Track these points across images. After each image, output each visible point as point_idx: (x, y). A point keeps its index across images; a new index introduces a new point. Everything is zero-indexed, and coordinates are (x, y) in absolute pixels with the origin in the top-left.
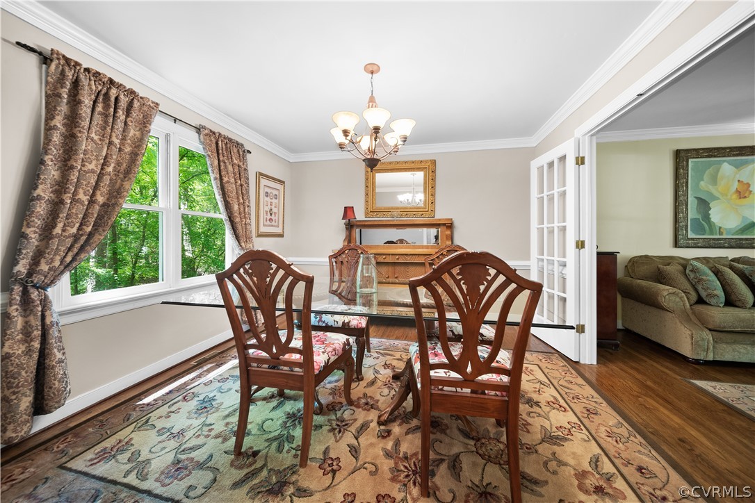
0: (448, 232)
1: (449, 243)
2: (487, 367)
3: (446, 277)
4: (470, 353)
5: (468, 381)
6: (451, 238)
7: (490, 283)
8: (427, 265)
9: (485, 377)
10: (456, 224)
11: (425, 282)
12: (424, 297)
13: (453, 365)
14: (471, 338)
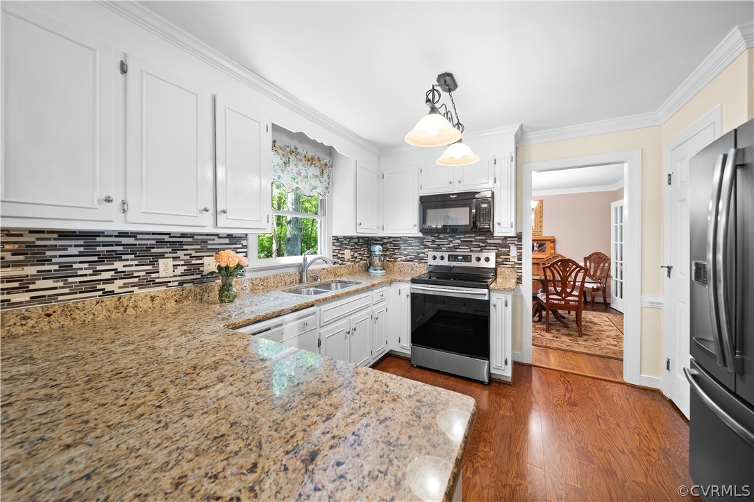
0: (552, 245)
1: (553, 251)
2: (570, 295)
3: (555, 266)
4: (564, 290)
5: (563, 299)
6: (555, 249)
7: (571, 268)
8: (541, 264)
9: (569, 298)
10: (557, 239)
11: (548, 267)
12: (549, 273)
13: (557, 294)
14: (564, 286)
